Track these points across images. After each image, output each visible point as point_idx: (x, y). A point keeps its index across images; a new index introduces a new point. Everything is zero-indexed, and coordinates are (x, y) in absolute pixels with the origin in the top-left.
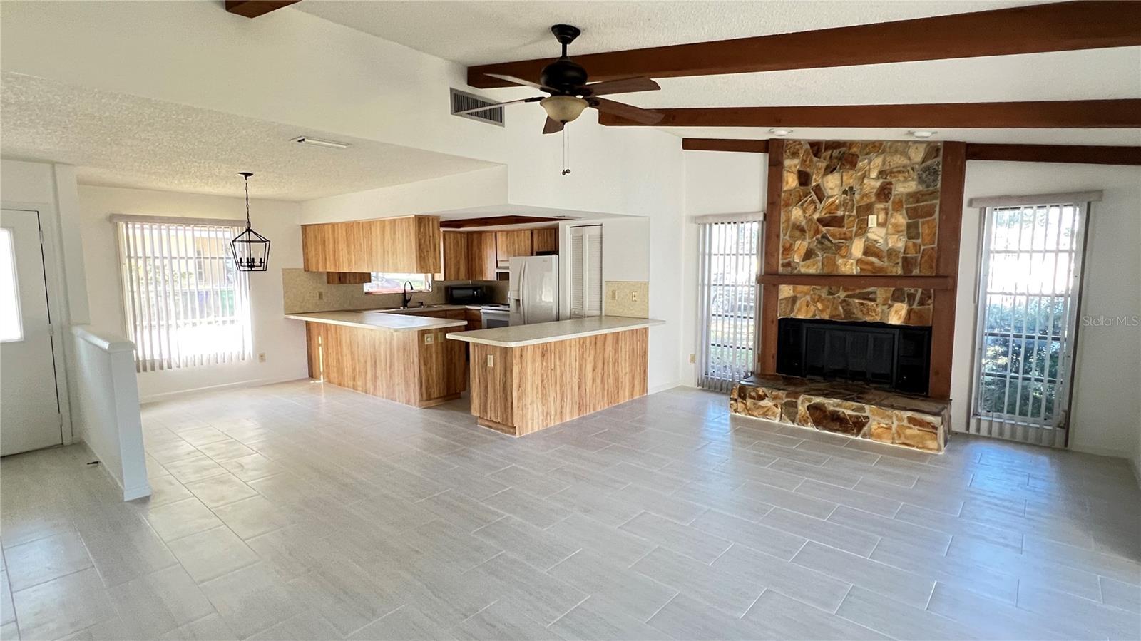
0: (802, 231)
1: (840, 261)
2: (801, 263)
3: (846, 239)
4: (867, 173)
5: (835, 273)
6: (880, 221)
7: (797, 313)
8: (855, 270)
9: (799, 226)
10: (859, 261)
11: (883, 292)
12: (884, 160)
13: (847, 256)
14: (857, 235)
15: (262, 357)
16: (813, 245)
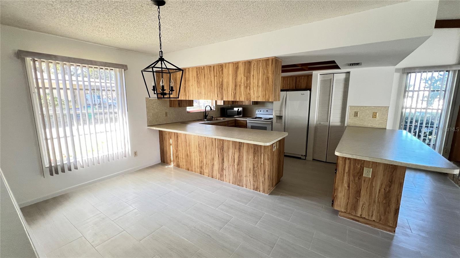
15: (135, 154)
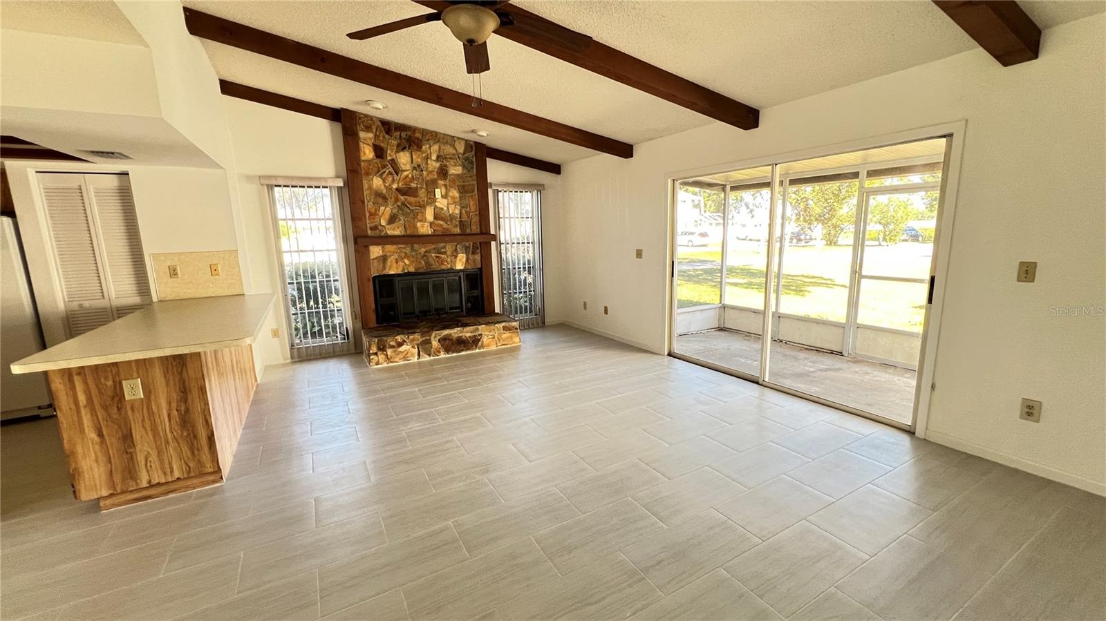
0: (385, 198)
1: (419, 224)
2: (387, 227)
3: (420, 207)
4: (429, 156)
5: (416, 234)
6: (443, 193)
7: (389, 269)
8: (430, 232)
9: (380, 194)
10: (431, 224)
11: (450, 247)
12: (440, 147)
13: (424, 220)
14: (428, 204)
16: (395, 211)
